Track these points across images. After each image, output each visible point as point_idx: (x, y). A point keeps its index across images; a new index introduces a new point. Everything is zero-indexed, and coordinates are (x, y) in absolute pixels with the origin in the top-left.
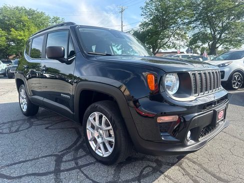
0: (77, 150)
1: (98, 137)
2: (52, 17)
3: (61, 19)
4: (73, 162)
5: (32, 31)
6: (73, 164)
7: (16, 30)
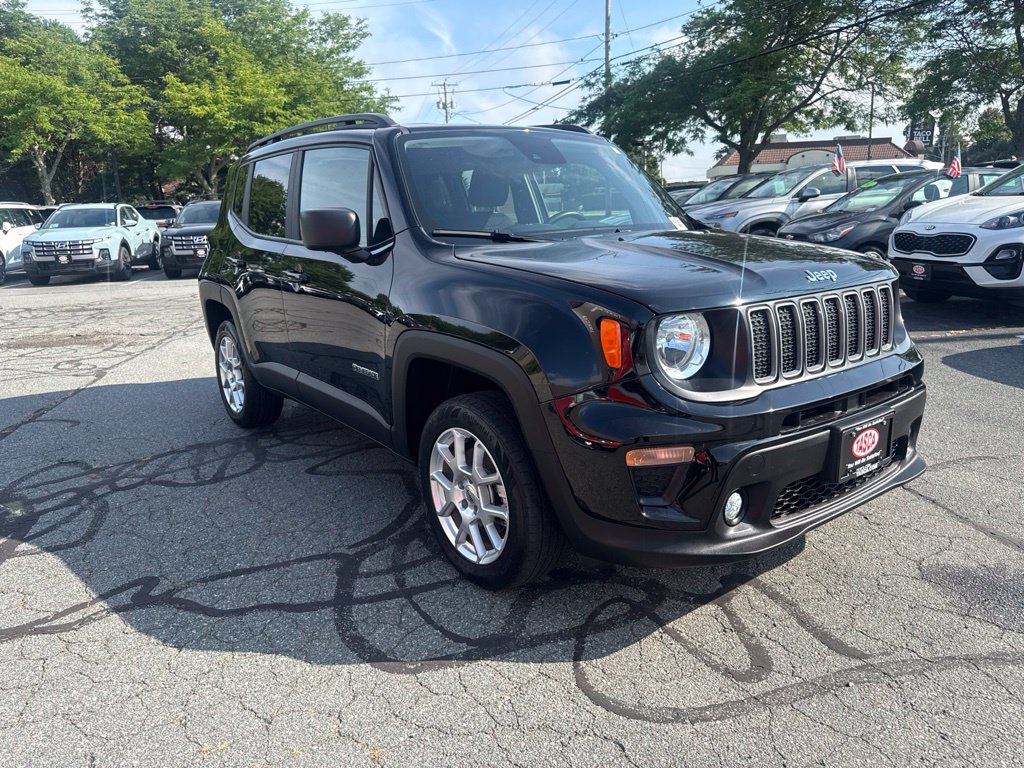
0: (403, 542)
1: (465, 505)
2: (317, 16)
3: (353, 22)
4: (390, 578)
5: (242, 83)
6: (389, 583)
7: (183, 80)
